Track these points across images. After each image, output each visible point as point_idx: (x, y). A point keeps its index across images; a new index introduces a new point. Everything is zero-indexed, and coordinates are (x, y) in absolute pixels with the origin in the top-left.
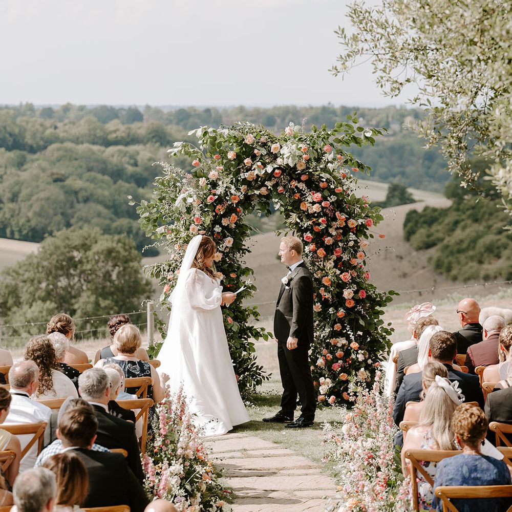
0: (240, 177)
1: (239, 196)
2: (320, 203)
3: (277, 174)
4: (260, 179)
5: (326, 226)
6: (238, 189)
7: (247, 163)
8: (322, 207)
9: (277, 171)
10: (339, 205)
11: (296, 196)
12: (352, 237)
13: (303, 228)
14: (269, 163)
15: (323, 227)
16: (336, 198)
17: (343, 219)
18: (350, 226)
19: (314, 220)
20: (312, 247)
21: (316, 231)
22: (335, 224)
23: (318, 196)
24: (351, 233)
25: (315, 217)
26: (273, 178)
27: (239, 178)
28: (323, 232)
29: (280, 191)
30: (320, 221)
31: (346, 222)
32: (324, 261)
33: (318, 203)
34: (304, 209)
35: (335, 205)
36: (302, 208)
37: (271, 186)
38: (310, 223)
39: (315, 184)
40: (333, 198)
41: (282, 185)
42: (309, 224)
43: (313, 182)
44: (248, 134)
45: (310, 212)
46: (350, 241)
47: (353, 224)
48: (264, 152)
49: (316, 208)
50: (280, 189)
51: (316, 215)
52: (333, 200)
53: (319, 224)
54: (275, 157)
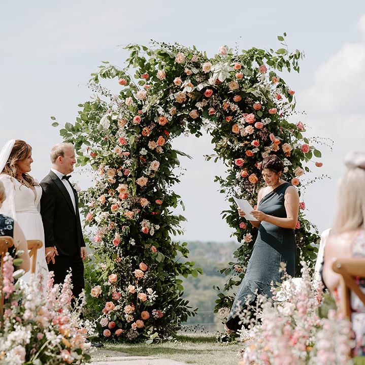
0: (169, 98)
1: (167, 118)
2: (253, 125)
3: (207, 93)
4: (190, 100)
5: (259, 150)
6: (166, 111)
7: (177, 82)
8: (255, 128)
9: (208, 90)
10: (273, 128)
11: (228, 119)
12: (287, 162)
13: (234, 151)
14: (199, 83)
15: (256, 150)
16: (270, 120)
17: (277, 142)
18: (285, 150)
19: (246, 142)
20: (243, 172)
21: (249, 155)
22: (269, 149)
23: (251, 117)
24: (285, 159)
25: (248, 140)
26: (204, 100)
27: (168, 100)
28: (256, 157)
29: (211, 112)
30: (253, 143)
31: (280, 146)
32: (256, 188)
33: (251, 124)
34: (236, 132)
35: (269, 128)
36: (233, 131)
37: (201, 107)
38: (242, 145)
39: (249, 107)
40: (267, 121)
41: (213, 107)
42: (241, 147)
43: (247, 105)
44: (179, 52)
45: (242, 134)
46: (285, 166)
47: (287, 149)
48: (195, 71)
49: (248, 130)
50: (211, 110)
51: (248, 137)
52: (267, 122)
53: (251, 148)
54: (206, 76)
